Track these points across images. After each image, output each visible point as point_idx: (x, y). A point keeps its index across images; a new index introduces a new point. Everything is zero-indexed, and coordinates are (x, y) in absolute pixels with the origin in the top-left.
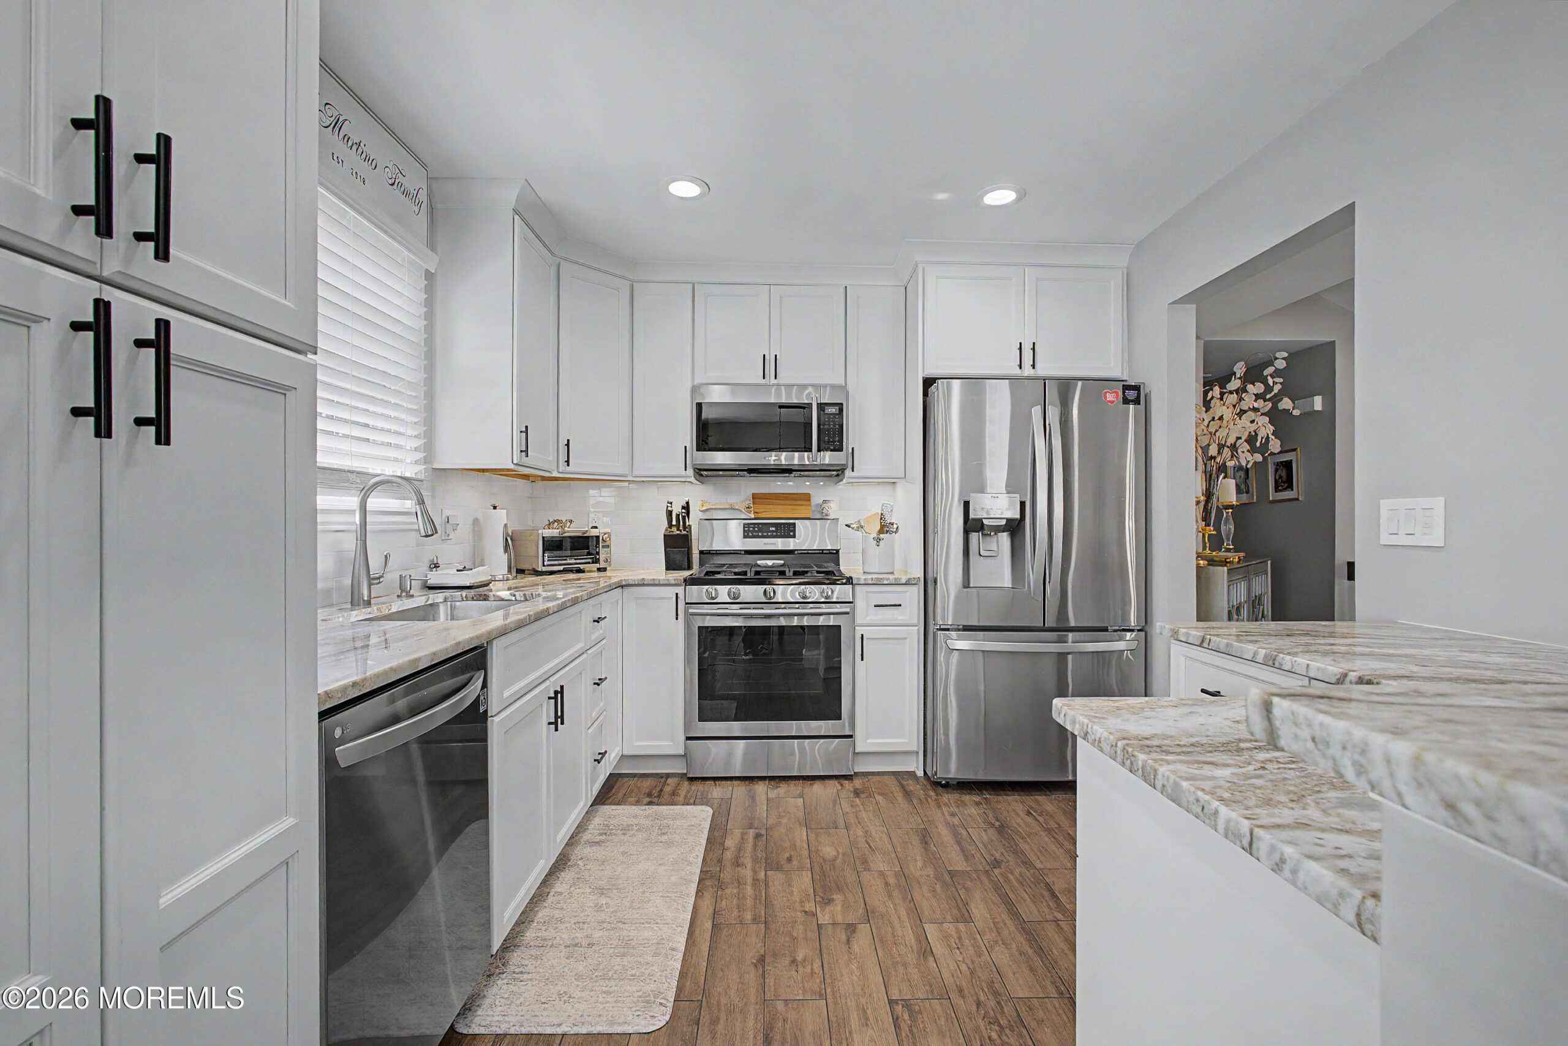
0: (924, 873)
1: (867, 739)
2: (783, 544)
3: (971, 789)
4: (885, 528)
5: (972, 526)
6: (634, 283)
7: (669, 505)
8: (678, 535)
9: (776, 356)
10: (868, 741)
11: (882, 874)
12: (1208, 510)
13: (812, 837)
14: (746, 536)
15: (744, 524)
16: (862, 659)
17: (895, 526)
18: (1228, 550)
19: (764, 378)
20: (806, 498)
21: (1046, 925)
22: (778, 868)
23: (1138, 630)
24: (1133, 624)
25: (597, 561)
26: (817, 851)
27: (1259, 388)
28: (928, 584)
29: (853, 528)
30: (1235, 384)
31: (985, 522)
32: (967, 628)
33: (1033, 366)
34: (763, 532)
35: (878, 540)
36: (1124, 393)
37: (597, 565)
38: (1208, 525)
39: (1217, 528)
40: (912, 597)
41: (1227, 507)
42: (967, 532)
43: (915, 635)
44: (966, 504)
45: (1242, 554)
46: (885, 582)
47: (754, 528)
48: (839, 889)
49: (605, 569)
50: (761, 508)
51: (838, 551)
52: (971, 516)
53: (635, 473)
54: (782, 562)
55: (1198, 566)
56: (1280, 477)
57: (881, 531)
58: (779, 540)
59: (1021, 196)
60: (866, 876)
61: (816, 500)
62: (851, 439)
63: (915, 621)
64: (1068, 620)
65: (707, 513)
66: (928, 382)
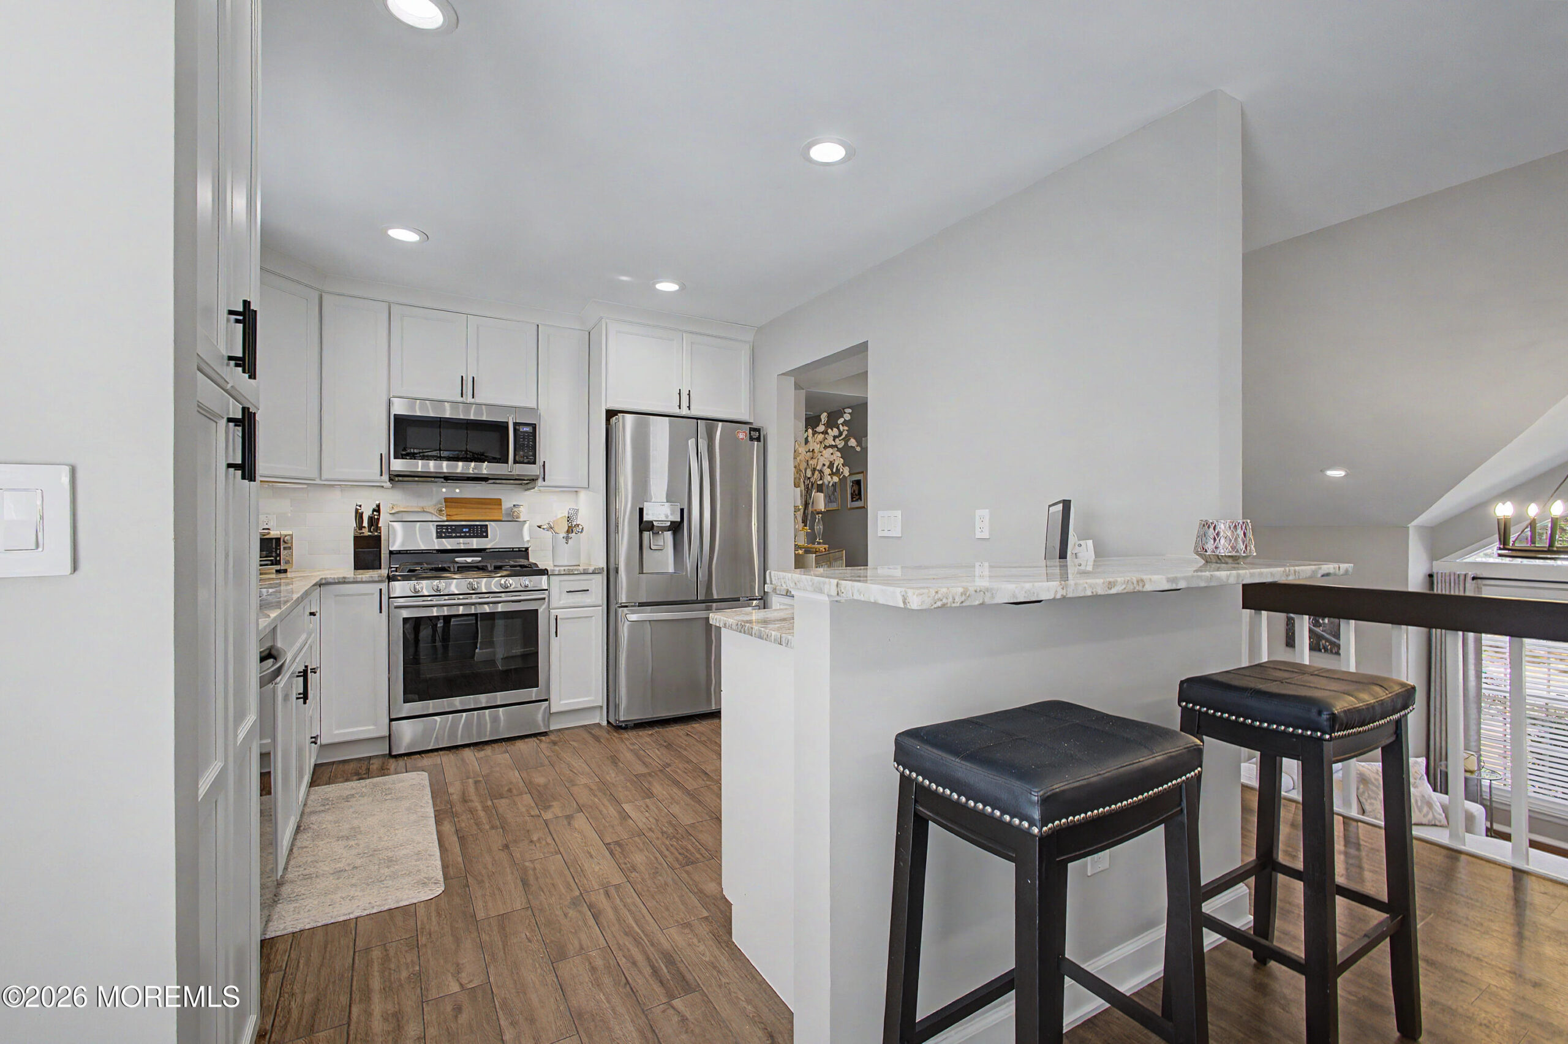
0: (618, 779)
1: (560, 700)
2: (477, 543)
3: (645, 727)
4: (572, 529)
5: (645, 526)
6: (323, 294)
7: (358, 507)
8: (369, 536)
9: (473, 378)
10: (562, 702)
11: (586, 786)
12: (807, 515)
13: (524, 775)
14: (439, 536)
15: (437, 526)
16: (556, 636)
17: (580, 527)
18: (819, 543)
19: (462, 396)
20: (498, 502)
21: (702, 789)
22: (501, 797)
23: (759, 599)
24: (757, 595)
25: (278, 563)
26: (531, 782)
27: (835, 432)
28: (610, 573)
29: (544, 529)
30: (821, 428)
31: (655, 524)
32: (641, 605)
33: (689, 408)
34: (456, 533)
35: (567, 538)
36: (750, 433)
37: (278, 567)
38: (806, 526)
39: (812, 528)
40: (597, 585)
41: (818, 513)
42: (641, 532)
43: (599, 614)
44: (641, 510)
45: (827, 546)
46: (576, 572)
47: (447, 529)
48: (555, 799)
49: (285, 571)
50: (453, 511)
51: (527, 549)
52: (645, 519)
53: (324, 477)
54: (480, 559)
55: (796, 556)
56: (854, 491)
57: (569, 532)
58: (475, 540)
59: (683, 288)
60: (575, 790)
61: (507, 504)
62: (542, 455)
63: (600, 603)
64: (712, 594)
65: (397, 515)
66: (611, 414)
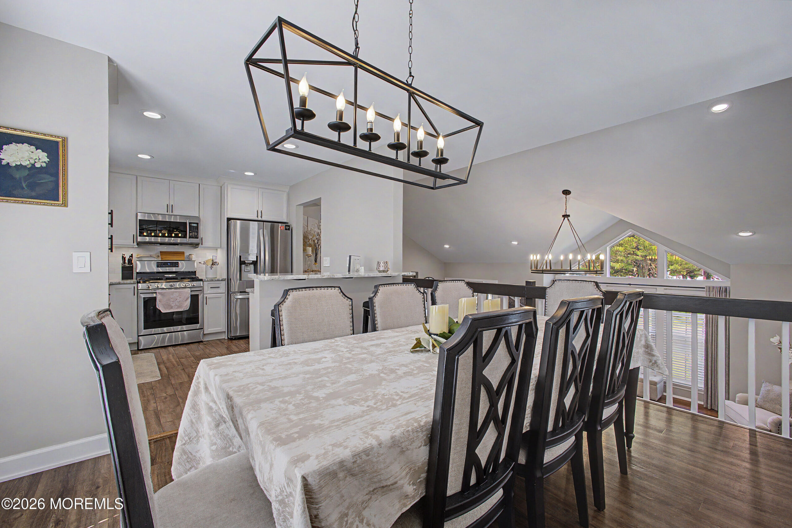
1: (208, 329)
2: (175, 269)
4: (214, 263)
5: (242, 262)
7: (123, 255)
8: (128, 266)
9: (172, 205)
14: (158, 266)
15: (157, 262)
16: (206, 304)
17: (217, 263)
19: (167, 212)
20: (183, 253)
22: (183, 358)
26: (194, 354)
28: (229, 280)
29: (201, 264)
31: (246, 262)
32: (241, 292)
33: (261, 217)
34: (165, 265)
35: (211, 267)
36: (286, 227)
40: (223, 285)
42: (240, 265)
43: (224, 297)
44: (240, 257)
46: (214, 280)
47: (161, 264)
50: (163, 257)
51: (195, 272)
52: (242, 260)
54: (174, 275)
57: (212, 264)
58: (174, 268)
59: (256, 174)
61: (187, 254)
62: (202, 234)
63: (225, 292)
65: (139, 258)
66: (229, 219)
